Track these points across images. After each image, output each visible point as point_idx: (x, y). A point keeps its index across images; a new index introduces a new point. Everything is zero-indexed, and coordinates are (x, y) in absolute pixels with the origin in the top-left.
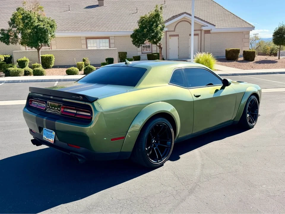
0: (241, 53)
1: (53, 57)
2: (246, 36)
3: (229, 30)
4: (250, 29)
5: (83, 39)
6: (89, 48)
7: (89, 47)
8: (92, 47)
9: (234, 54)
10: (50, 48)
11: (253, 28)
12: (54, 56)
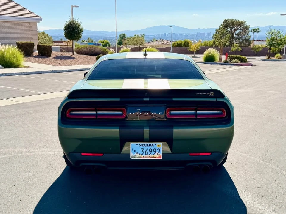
0: (35, 48)
2: (34, 28)
3: (15, 19)
4: (38, 20)
9: (29, 49)
11: (40, 19)
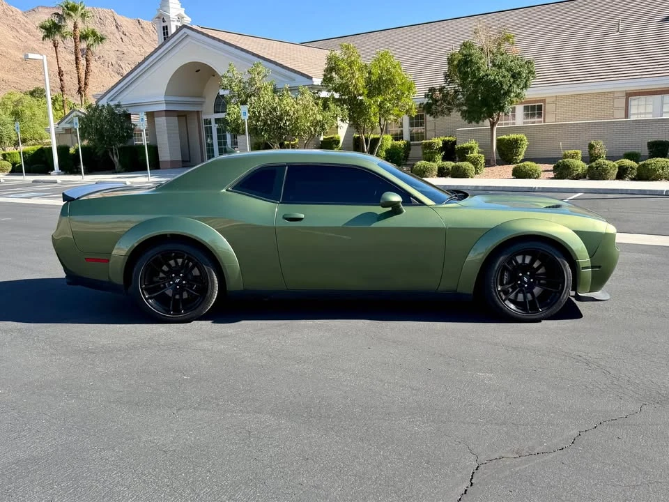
1: (521, 140)
5: (618, 98)
6: (633, 118)
7: (634, 114)
8: (641, 114)
10: (542, 119)
12: (525, 138)
